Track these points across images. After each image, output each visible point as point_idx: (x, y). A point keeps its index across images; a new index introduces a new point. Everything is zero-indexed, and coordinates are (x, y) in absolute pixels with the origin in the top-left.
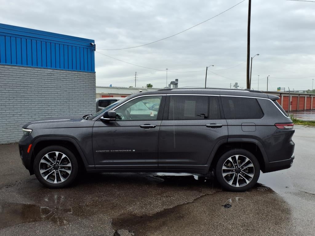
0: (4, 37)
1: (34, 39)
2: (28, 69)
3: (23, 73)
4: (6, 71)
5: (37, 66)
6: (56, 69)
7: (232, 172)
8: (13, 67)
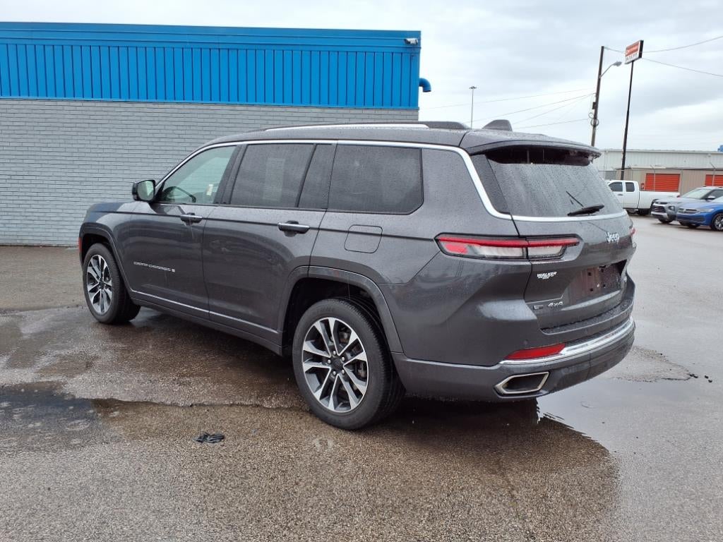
0: (236, 51)
1: (287, 48)
2: (275, 109)
3: (267, 118)
4: (237, 117)
5: (293, 103)
6: (330, 108)
7: (324, 364)
8: (250, 108)
